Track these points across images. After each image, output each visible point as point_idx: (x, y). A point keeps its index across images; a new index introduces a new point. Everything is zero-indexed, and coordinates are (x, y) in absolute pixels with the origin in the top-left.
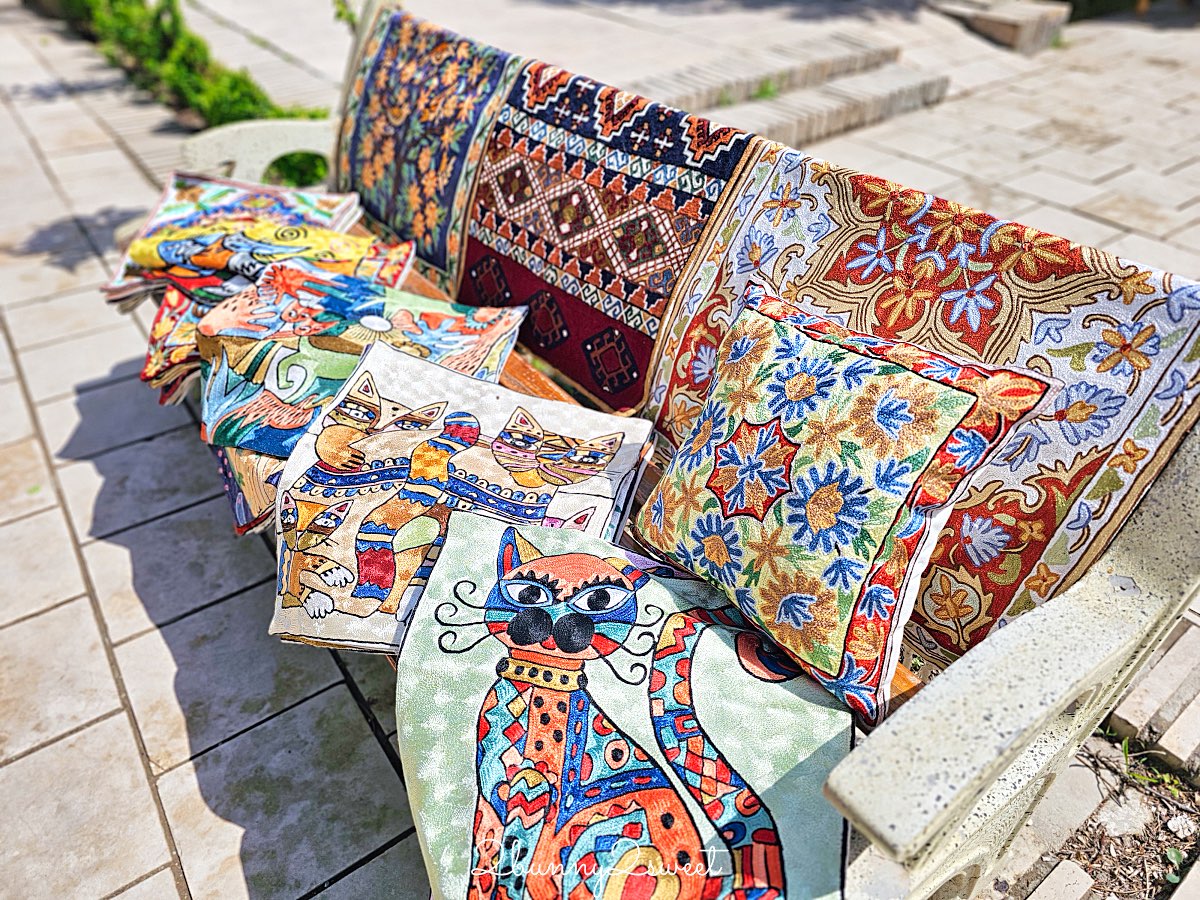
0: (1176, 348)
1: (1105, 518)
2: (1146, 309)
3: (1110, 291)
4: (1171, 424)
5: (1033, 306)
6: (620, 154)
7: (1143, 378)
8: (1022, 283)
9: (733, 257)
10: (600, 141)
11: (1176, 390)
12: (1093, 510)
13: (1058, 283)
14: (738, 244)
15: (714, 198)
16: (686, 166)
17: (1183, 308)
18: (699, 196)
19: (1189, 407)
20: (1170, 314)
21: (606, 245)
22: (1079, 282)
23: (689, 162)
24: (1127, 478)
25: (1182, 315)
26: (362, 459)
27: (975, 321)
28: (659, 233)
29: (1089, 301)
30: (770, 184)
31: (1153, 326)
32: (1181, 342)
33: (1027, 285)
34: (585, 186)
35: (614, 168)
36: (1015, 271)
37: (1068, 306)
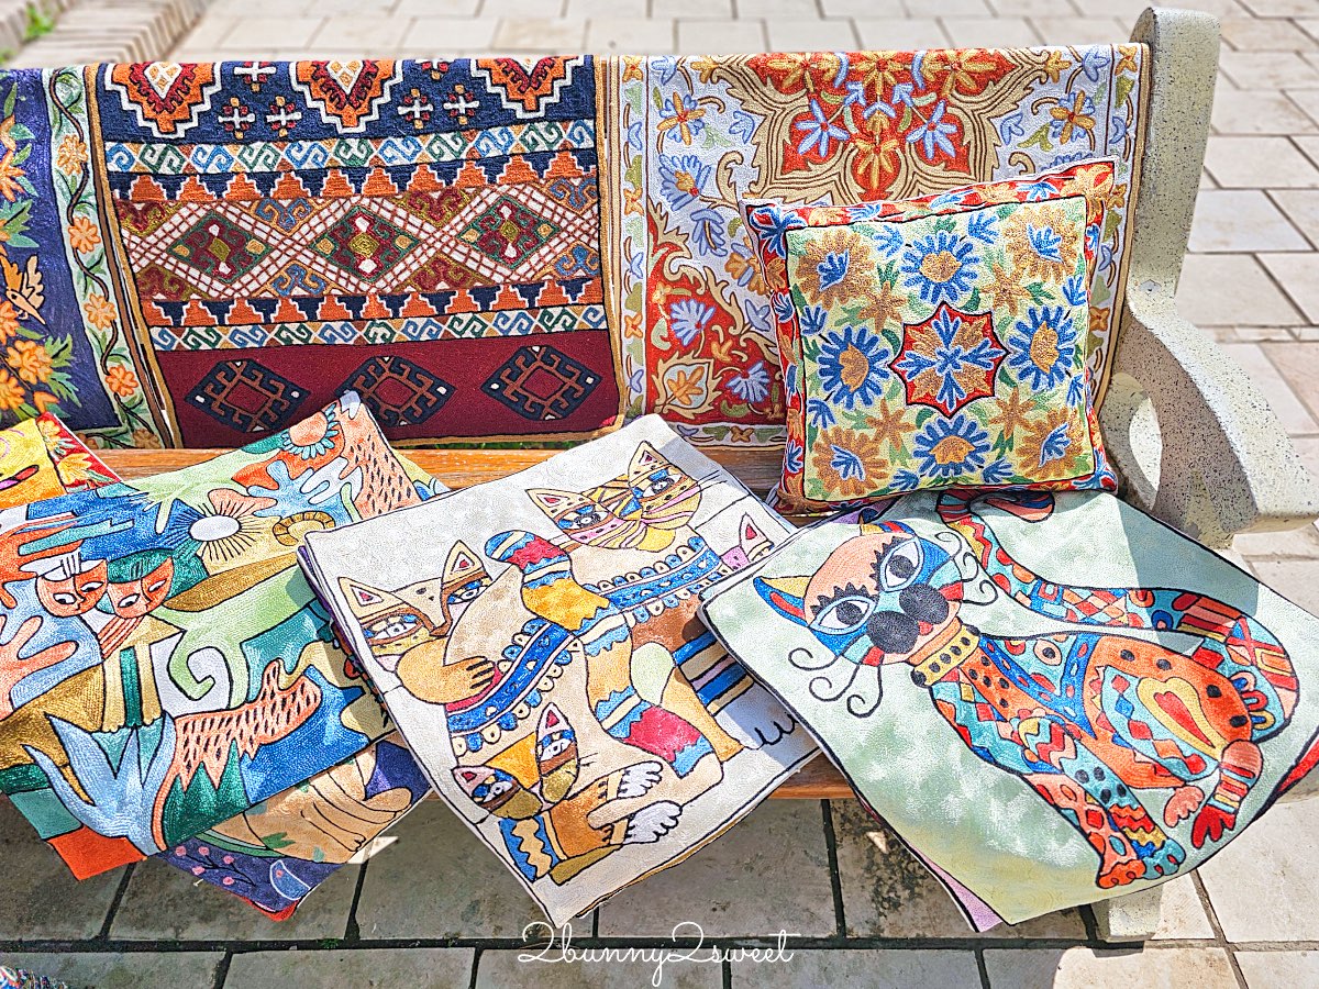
0: (1105, 100)
1: (1121, 249)
2: (1071, 80)
3: (1040, 77)
4: (1131, 158)
5: (989, 115)
6: (398, 142)
7: (1095, 132)
8: (968, 99)
9: (657, 196)
10: (349, 135)
11: (1121, 132)
12: (1111, 247)
13: (998, 87)
14: (655, 181)
15: (588, 143)
16: (523, 122)
17: (1096, 68)
18: (565, 148)
19: (1135, 139)
20: (1089, 77)
21: (461, 259)
22: (1013, 79)
23: (520, 115)
24: (1121, 211)
25: (1098, 74)
26: (486, 662)
27: (948, 148)
28: (534, 212)
29: (1028, 91)
30: (651, 102)
31: (1082, 92)
32: (1106, 95)
33: (974, 99)
34: (366, 201)
35: (400, 161)
36: (958, 91)
37: (1015, 103)
